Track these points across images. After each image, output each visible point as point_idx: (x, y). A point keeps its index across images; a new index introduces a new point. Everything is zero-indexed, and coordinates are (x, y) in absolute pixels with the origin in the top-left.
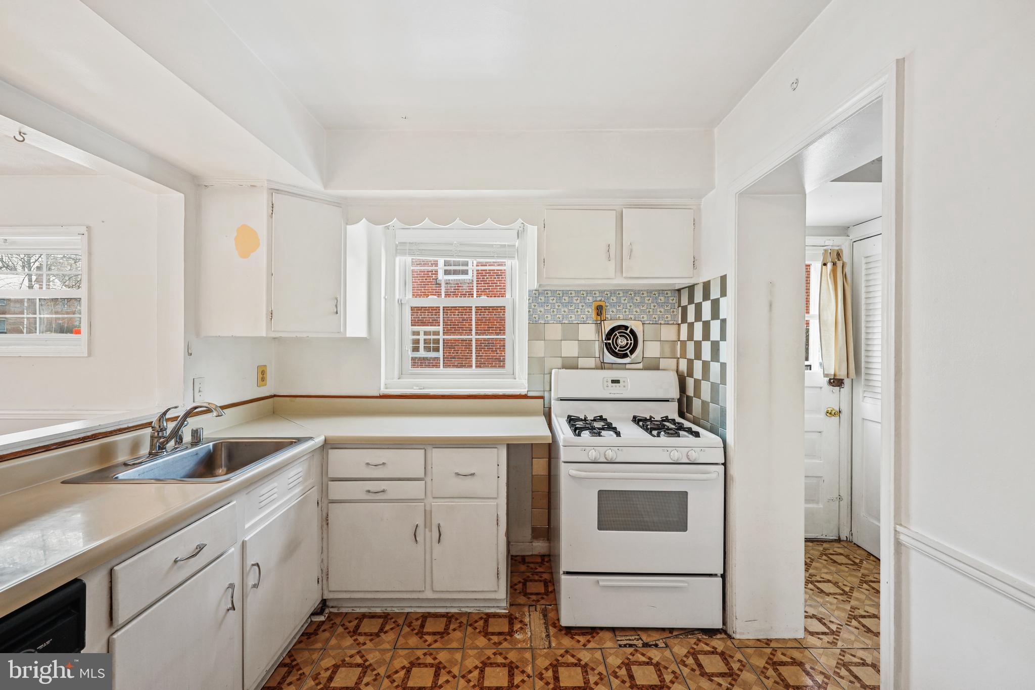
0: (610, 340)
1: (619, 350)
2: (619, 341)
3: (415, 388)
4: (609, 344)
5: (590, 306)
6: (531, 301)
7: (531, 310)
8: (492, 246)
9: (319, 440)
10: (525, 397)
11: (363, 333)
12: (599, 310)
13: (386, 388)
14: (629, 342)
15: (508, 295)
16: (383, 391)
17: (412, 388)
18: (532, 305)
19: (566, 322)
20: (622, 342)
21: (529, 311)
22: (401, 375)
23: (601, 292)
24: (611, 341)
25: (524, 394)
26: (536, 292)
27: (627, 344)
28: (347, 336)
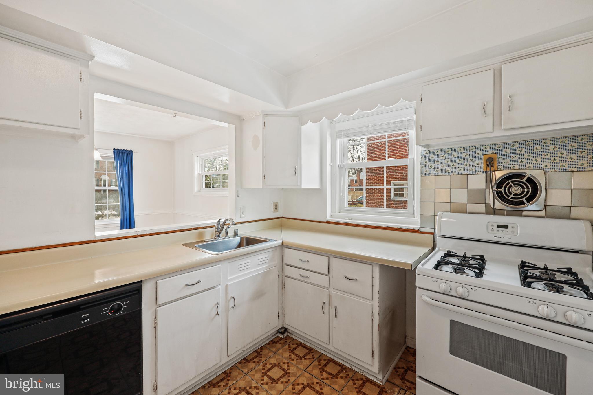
0: (501, 188)
1: (512, 198)
2: (513, 190)
3: (346, 218)
4: (501, 192)
5: (480, 158)
6: (423, 159)
7: (423, 166)
8: (395, 123)
9: (279, 242)
10: (418, 231)
11: (317, 185)
12: (490, 163)
13: (332, 218)
14: (526, 190)
15: (410, 157)
16: (328, 219)
17: (344, 219)
18: (424, 162)
19: (456, 174)
20: (516, 190)
21: (422, 167)
22: (341, 210)
23: (491, 146)
24: (502, 190)
25: (417, 229)
26: (427, 152)
27: (523, 192)
28: (302, 187)
